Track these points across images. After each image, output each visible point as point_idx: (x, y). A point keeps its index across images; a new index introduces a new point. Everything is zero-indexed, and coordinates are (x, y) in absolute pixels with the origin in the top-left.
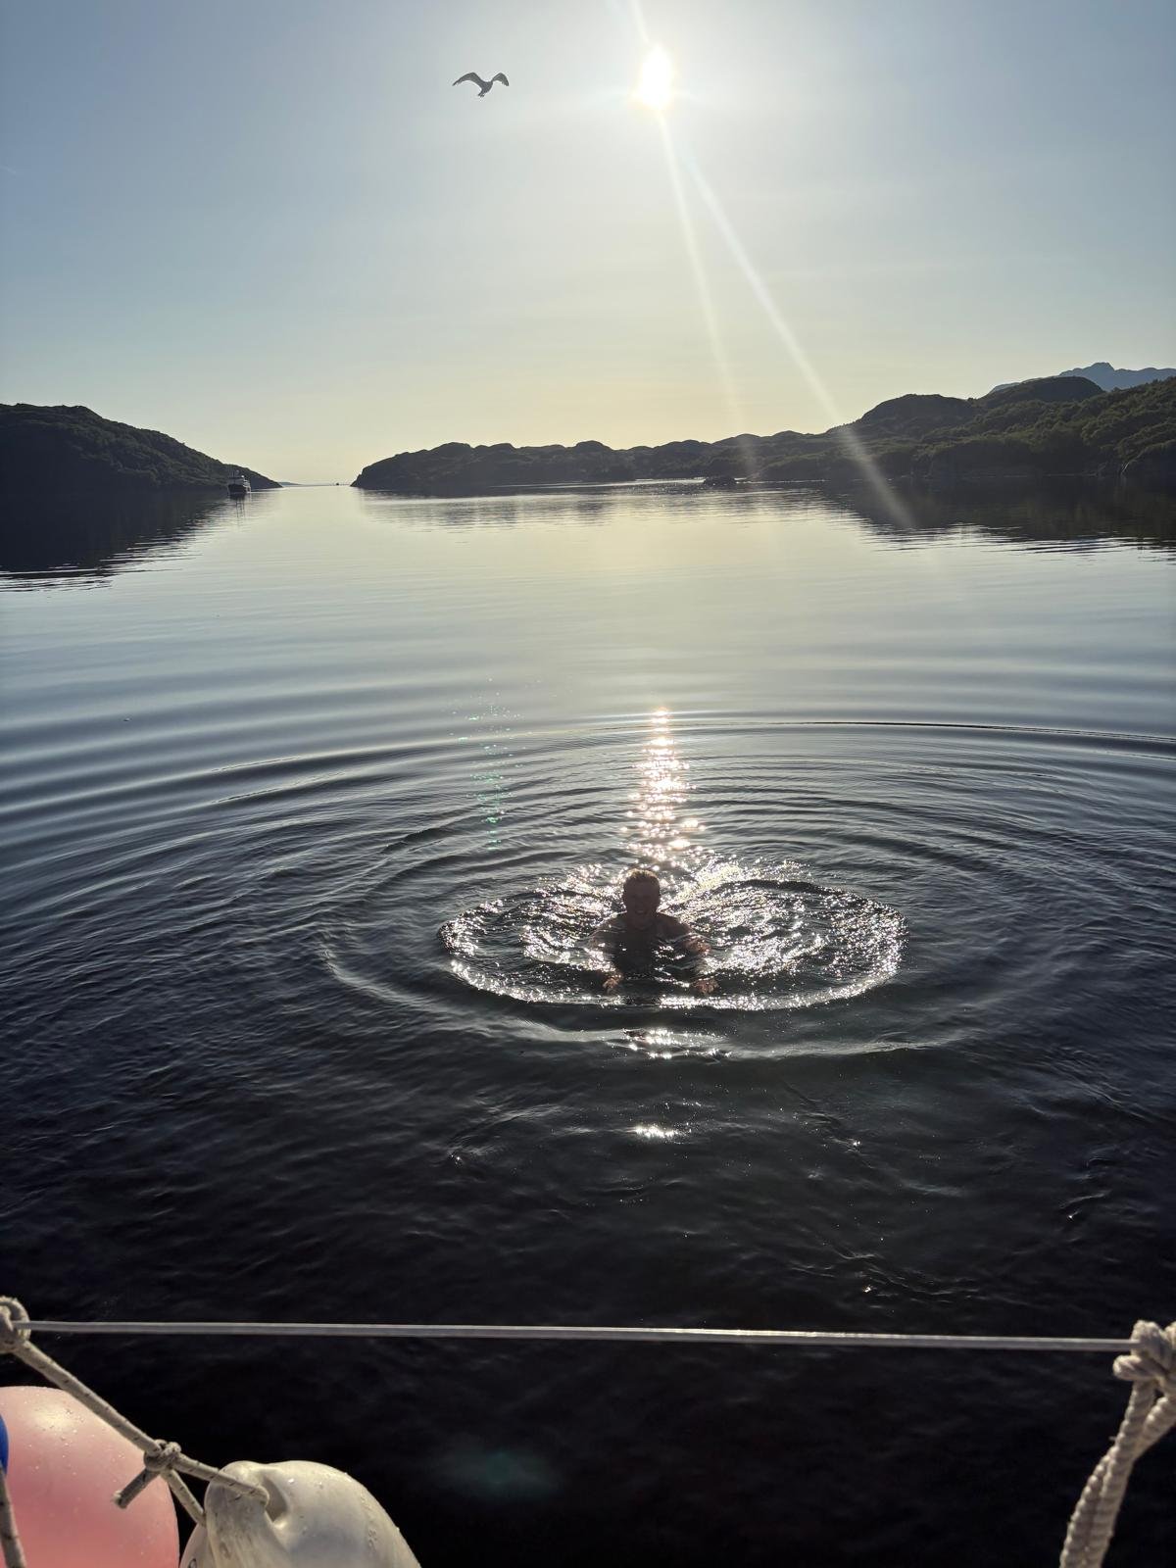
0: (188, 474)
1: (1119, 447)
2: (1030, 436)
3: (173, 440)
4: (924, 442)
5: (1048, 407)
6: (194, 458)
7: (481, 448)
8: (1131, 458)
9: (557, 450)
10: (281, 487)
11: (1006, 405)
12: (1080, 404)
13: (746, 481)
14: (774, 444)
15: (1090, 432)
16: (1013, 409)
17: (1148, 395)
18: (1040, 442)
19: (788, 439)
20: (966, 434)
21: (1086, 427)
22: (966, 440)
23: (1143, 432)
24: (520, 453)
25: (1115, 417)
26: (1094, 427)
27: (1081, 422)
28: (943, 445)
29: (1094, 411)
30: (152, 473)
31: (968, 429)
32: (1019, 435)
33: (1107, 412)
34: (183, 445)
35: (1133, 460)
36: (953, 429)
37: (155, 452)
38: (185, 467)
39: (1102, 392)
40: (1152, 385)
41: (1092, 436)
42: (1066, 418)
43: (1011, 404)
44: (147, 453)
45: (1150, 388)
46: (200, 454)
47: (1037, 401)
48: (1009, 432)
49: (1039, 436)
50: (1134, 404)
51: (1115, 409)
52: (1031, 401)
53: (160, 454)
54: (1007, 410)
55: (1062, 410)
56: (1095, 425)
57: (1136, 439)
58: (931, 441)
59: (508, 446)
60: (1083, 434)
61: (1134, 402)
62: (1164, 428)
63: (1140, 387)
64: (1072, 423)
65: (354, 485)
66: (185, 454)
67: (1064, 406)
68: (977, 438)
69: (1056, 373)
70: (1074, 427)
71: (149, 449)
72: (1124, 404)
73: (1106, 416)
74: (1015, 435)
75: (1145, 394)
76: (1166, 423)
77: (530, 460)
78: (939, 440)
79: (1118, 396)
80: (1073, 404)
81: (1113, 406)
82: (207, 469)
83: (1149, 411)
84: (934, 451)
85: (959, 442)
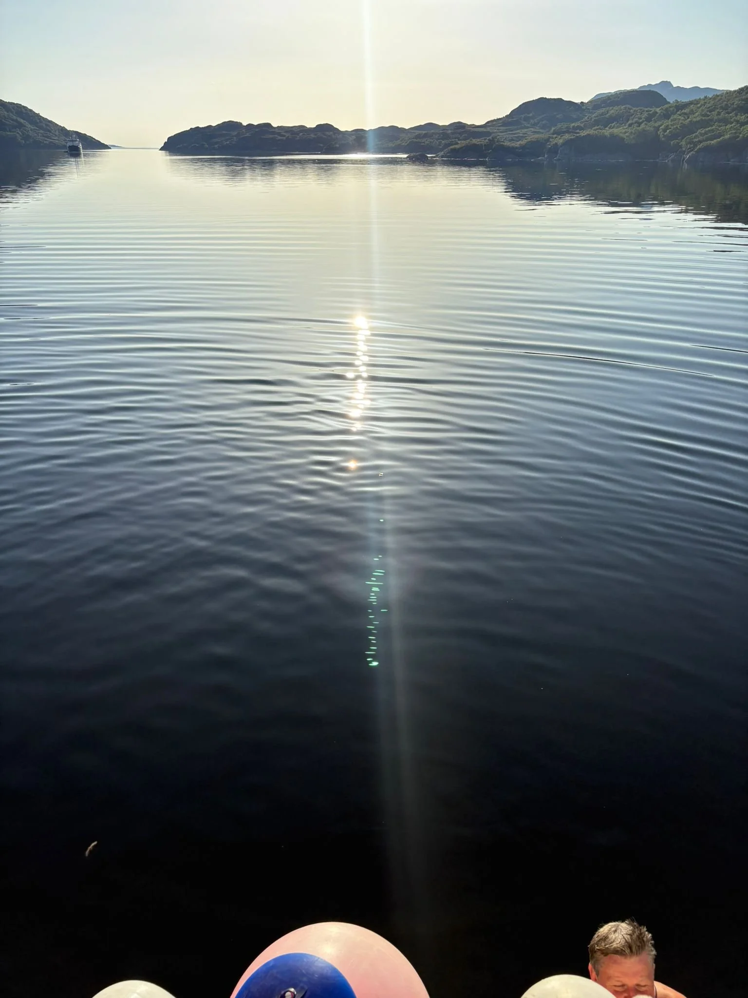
0: (44, 136)
1: (683, 143)
2: (626, 132)
3: (31, 110)
4: (553, 134)
5: (635, 111)
6: (47, 125)
7: (250, 126)
8: (690, 152)
9: (302, 128)
10: (110, 148)
11: (608, 108)
12: (658, 110)
13: (434, 157)
14: (450, 131)
15: (665, 131)
16: (613, 111)
17: (701, 106)
18: (632, 137)
19: (459, 127)
20: (581, 129)
21: (662, 127)
22: (583, 133)
23: (699, 133)
24: (277, 131)
25: (681, 122)
26: (667, 128)
27: (659, 123)
28: (567, 137)
29: (666, 116)
30: (18, 135)
31: (582, 125)
32: (619, 130)
33: (675, 116)
34: (38, 115)
35: (692, 153)
36: (573, 124)
37: (19, 119)
38: (42, 131)
39: (669, 103)
40: (704, 100)
41: (666, 134)
42: (648, 120)
43: (611, 108)
44: (13, 120)
45: (702, 102)
46: (51, 122)
47: (628, 106)
48: (610, 128)
49: (631, 133)
50: (692, 112)
51: (680, 115)
52: (624, 106)
53: (22, 121)
54: (608, 112)
55: (645, 115)
56: (668, 126)
57: (695, 137)
58: (558, 133)
59: (268, 125)
60: (660, 132)
61: (692, 110)
62: (713, 131)
63: (695, 100)
64: (652, 123)
65: (161, 150)
66: (41, 122)
67: (647, 111)
68: (591, 132)
69: (636, 87)
70: (654, 127)
71: (15, 117)
72: (685, 111)
73: (675, 119)
74: (616, 131)
75: (699, 105)
76: (714, 127)
77: (284, 136)
78: (564, 132)
79: (680, 107)
80: (653, 110)
81: (679, 113)
82: (57, 133)
83: (703, 118)
84: (561, 141)
85: (578, 135)
